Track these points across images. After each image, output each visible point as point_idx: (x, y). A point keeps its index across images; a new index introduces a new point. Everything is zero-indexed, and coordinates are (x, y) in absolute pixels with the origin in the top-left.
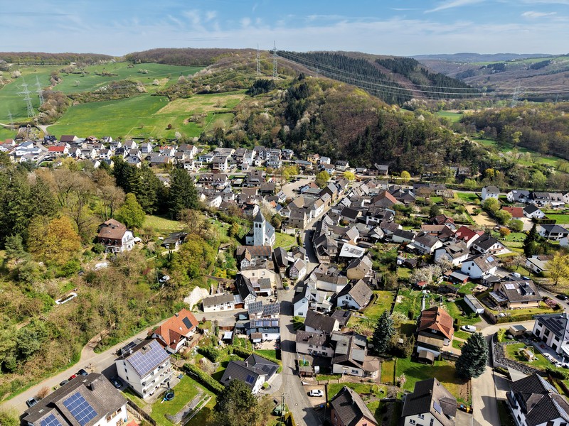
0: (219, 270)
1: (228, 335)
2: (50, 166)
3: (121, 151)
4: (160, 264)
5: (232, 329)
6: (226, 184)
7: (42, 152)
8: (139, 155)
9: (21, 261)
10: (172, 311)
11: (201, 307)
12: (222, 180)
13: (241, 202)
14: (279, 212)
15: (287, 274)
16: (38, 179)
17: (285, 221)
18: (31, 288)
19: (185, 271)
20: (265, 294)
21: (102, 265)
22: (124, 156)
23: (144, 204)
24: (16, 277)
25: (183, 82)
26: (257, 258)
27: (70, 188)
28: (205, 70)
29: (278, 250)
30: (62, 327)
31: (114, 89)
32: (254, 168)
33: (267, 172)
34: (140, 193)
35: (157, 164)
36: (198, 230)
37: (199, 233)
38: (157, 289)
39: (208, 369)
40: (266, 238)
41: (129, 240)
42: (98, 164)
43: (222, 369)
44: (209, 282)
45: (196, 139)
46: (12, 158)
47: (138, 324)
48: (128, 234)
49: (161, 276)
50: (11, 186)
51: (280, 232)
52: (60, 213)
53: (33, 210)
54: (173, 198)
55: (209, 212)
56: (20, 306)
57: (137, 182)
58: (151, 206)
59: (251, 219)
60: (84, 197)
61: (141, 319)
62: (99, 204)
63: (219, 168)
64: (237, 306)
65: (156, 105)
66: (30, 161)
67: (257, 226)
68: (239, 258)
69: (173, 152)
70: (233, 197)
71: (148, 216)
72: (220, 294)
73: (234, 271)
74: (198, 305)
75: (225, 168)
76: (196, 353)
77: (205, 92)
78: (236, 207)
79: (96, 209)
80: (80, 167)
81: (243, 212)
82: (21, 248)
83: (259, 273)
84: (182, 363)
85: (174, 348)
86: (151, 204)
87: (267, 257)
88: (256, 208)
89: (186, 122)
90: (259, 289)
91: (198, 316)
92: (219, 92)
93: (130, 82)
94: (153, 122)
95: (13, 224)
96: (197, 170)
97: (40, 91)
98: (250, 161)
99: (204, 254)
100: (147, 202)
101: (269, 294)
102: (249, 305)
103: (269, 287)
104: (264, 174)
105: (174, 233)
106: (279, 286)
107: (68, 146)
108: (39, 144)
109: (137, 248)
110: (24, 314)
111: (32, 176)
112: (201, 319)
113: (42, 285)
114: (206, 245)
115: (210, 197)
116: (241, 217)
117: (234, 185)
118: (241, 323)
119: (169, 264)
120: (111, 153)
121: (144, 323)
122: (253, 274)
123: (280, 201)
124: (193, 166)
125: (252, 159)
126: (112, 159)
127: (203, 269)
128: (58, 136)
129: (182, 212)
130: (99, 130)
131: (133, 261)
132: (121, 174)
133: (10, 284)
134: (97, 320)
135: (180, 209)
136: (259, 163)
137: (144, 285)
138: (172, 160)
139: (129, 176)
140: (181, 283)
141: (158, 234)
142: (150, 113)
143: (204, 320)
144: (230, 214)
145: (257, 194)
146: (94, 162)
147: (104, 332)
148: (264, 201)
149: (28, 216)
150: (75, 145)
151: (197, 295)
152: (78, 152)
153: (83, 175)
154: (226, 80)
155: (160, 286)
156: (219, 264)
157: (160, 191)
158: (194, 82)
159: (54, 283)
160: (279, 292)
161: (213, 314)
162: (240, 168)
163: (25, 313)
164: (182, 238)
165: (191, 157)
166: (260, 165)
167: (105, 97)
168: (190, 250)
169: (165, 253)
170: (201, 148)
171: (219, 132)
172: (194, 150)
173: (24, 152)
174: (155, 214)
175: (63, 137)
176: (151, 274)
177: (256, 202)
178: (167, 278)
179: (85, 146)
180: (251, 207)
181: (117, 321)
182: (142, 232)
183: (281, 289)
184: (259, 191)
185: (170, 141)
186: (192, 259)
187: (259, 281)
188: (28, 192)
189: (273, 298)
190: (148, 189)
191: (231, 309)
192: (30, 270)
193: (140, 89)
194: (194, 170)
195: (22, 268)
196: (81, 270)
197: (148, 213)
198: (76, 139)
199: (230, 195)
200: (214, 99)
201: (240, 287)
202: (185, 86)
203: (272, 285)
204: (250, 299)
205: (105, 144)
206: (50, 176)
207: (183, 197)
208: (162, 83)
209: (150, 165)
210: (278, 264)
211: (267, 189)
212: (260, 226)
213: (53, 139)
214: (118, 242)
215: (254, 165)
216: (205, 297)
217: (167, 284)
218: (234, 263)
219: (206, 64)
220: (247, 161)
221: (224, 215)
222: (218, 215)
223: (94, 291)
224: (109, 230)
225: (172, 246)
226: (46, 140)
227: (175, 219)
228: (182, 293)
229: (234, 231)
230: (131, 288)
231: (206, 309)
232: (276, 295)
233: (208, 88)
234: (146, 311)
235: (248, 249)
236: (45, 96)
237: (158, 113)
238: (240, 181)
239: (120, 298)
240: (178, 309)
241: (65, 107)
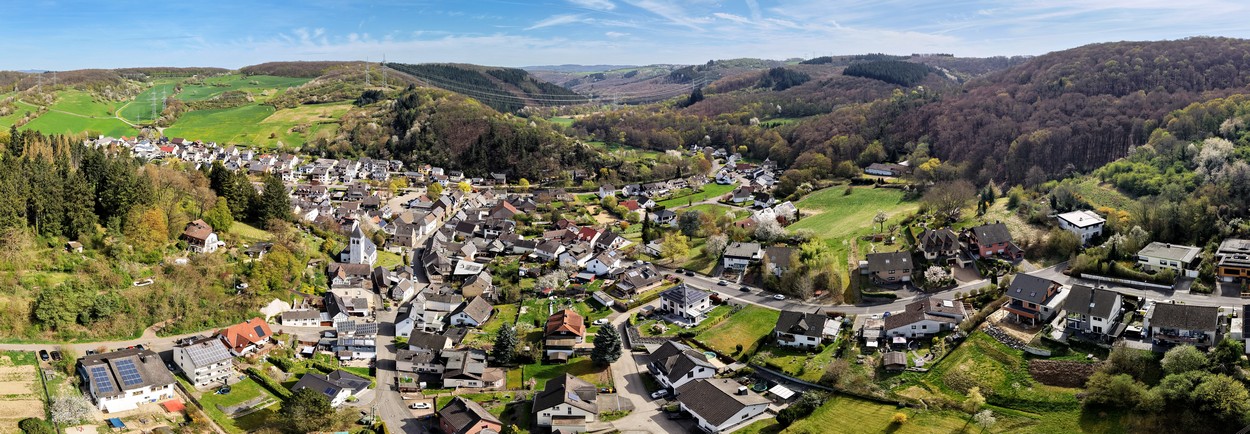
0: (306, 285)
1: (309, 349)
2: (158, 163)
3: (222, 156)
4: (240, 270)
5: (315, 345)
6: (324, 197)
7: (156, 151)
8: (239, 162)
9: (116, 240)
10: (244, 318)
11: (279, 320)
12: (321, 193)
13: (339, 217)
14: (383, 229)
15: (390, 294)
16: (145, 171)
17: (389, 239)
18: (117, 265)
19: (265, 282)
20: (361, 315)
21: (182, 261)
22: (225, 161)
23: (234, 210)
24: (109, 253)
25: (291, 93)
26: (353, 277)
27: (169, 185)
28: (313, 81)
29: (379, 269)
30: (133, 305)
31: (226, 98)
32: (357, 181)
33: (372, 185)
34: (232, 198)
35: (255, 172)
36: (285, 242)
37: (286, 245)
38: (232, 294)
39: (277, 376)
40: (366, 255)
41: (212, 242)
42: (199, 166)
43: (295, 379)
44: (292, 296)
45: (298, 149)
46: (132, 153)
47: (205, 323)
48: (213, 236)
49: (238, 282)
50: (124, 174)
51: (383, 250)
52: (155, 205)
53: (136, 198)
54: (264, 207)
55: (302, 225)
56: (105, 277)
57: (230, 187)
58: (241, 213)
59: (349, 234)
60: (180, 194)
61: (210, 320)
62: (192, 203)
63: (319, 180)
64: (323, 323)
65: (262, 114)
66: (144, 157)
67: (354, 242)
68: (331, 276)
69: (273, 161)
70: (331, 211)
71: (236, 222)
72: (303, 309)
73: (324, 289)
74: (276, 317)
75: (326, 180)
76: (265, 361)
77: (311, 103)
78: (332, 222)
79: (188, 208)
80: (183, 168)
81: (340, 227)
82: (118, 229)
83: (353, 293)
84: (246, 366)
85: (240, 352)
86: (242, 210)
87: (365, 277)
88: (356, 223)
89: (289, 131)
90: (352, 309)
91: (275, 328)
92: (326, 102)
93: (241, 92)
94: (257, 130)
95: (117, 206)
96: (296, 181)
97: (164, 98)
98: (353, 173)
99: (289, 267)
100: (237, 208)
101: (365, 313)
102: (338, 323)
103: (366, 307)
104: (368, 187)
105: (260, 242)
106: (378, 306)
107: (177, 147)
108: (154, 143)
109: (218, 251)
110: (106, 284)
111: (142, 169)
112: (277, 331)
113: (126, 265)
114: (292, 258)
115: (305, 209)
116: (339, 233)
117: (333, 198)
118: (326, 341)
119: (249, 272)
120: (213, 158)
121: (211, 322)
122: (346, 293)
123: (385, 216)
124: (292, 176)
125: (357, 172)
126: (213, 163)
127: (286, 282)
128: (171, 139)
129: (271, 222)
130: (206, 135)
131: (213, 263)
132: (217, 178)
133: (102, 257)
134: (166, 308)
135: (269, 218)
136: (364, 175)
137: (219, 289)
138: (271, 170)
139: (224, 180)
140: (259, 292)
141: (243, 241)
142: (256, 121)
143: (281, 333)
144: (326, 229)
145: (358, 208)
146: (196, 164)
147: (169, 321)
148: (366, 215)
149: (130, 203)
150: (183, 147)
151: (276, 307)
152: (184, 154)
153: (183, 174)
154: (334, 90)
155: (236, 292)
156: (307, 279)
157: (252, 199)
158: (301, 92)
159: (137, 266)
160: (378, 313)
161: (292, 328)
162: (342, 180)
163: (108, 284)
164: (268, 248)
165: (291, 167)
166: (364, 177)
167: (216, 105)
168: (274, 261)
169: (247, 260)
170: (302, 158)
171: (322, 142)
172: (295, 160)
173: (143, 149)
174: (244, 221)
175: (175, 139)
176: (228, 279)
177: (356, 216)
178: (245, 285)
179: (191, 149)
180: (351, 222)
181: (184, 314)
182: (228, 237)
183: (380, 310)
184: (361, 206)
185: (271, 151)
186: (274, 270)
187: (353, 301)
188: (135, 182)
189: (370, 319)
190: (240, 195)
191: (316, 326)
192: (121, 250)
193: (249, 99)
194: (292, 181)
195: (115, 246)
196: (162, 261)
197: (236, 219)
198: (185, 142)
199: (328, 208)
200: (320, 109)
201: (329, 305)
202: (293, 96)
203: (370, 305)
204: (339, 318)
205: (209, 149)
206: (155, 172)
207: (275, 206)
208: (271, 94)
209: (248, 173)
210: (377, 284)
211: (370, 204)
212: (358, 243)
213: (166, 140)
214: (201, 242)
215: (357, 177)
216: (285, 311)
217: (243, 292)
218: (325, 280)
219: (315, 76)
220: (350, 173)
221: (316, 229)
222: (311, 229)
223: (168, 283)
224: (196, 229)
225: (256, 255)
226: (160, 140)
227: (263, 229)
228: (259, 303)
229: (327, 247)
230: (205, 288)
231: (284, 322)
232: (374, 317)
233: (315, 98)
234: (216, 313)
235: (341, 267)
236: (168, 103)
237: (263, 122)
238: (340, 194)
239: (191, 297)
240: (252, 317)
241: (182, 113)
